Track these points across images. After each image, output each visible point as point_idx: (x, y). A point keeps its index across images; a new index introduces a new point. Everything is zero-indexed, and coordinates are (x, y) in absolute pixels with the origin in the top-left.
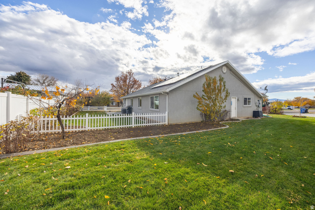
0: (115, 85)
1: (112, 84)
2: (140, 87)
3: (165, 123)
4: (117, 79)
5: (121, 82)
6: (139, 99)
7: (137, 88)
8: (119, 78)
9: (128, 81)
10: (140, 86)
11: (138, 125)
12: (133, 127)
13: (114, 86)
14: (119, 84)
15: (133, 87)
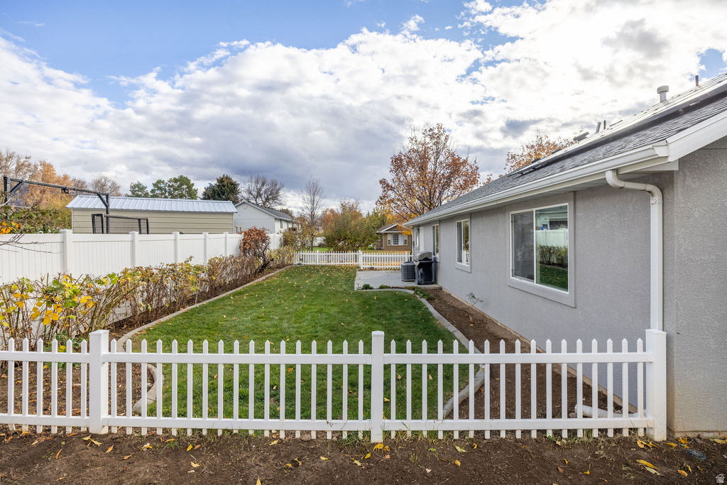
0: (391, 183)
1: (383, 182)
2: (474, 182)
3: (638, 421)
4: (398, 163)
5: (407, 173)
6: (459, 225)
7: (463, 188)
8: (401, 160)
9: (430, 166)
10: (472, 179)
11: (410, 425)
12: (377, 438)
13: (388, 185)
14: (402, 179)
15: (449, 186)
